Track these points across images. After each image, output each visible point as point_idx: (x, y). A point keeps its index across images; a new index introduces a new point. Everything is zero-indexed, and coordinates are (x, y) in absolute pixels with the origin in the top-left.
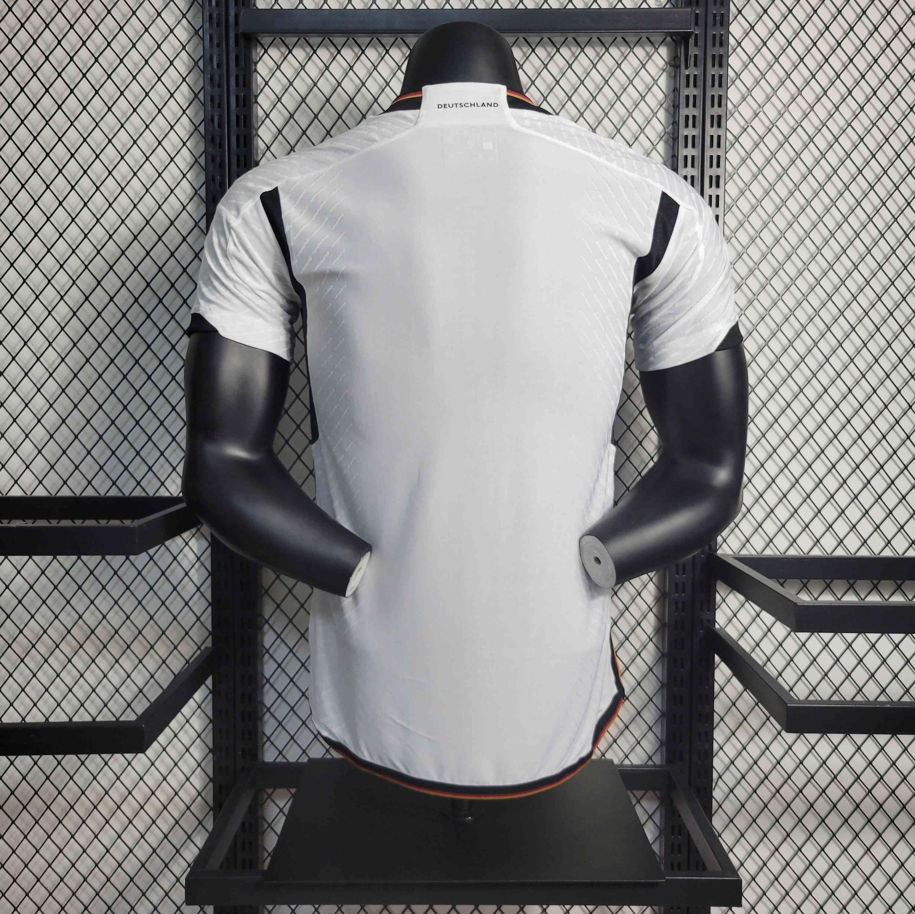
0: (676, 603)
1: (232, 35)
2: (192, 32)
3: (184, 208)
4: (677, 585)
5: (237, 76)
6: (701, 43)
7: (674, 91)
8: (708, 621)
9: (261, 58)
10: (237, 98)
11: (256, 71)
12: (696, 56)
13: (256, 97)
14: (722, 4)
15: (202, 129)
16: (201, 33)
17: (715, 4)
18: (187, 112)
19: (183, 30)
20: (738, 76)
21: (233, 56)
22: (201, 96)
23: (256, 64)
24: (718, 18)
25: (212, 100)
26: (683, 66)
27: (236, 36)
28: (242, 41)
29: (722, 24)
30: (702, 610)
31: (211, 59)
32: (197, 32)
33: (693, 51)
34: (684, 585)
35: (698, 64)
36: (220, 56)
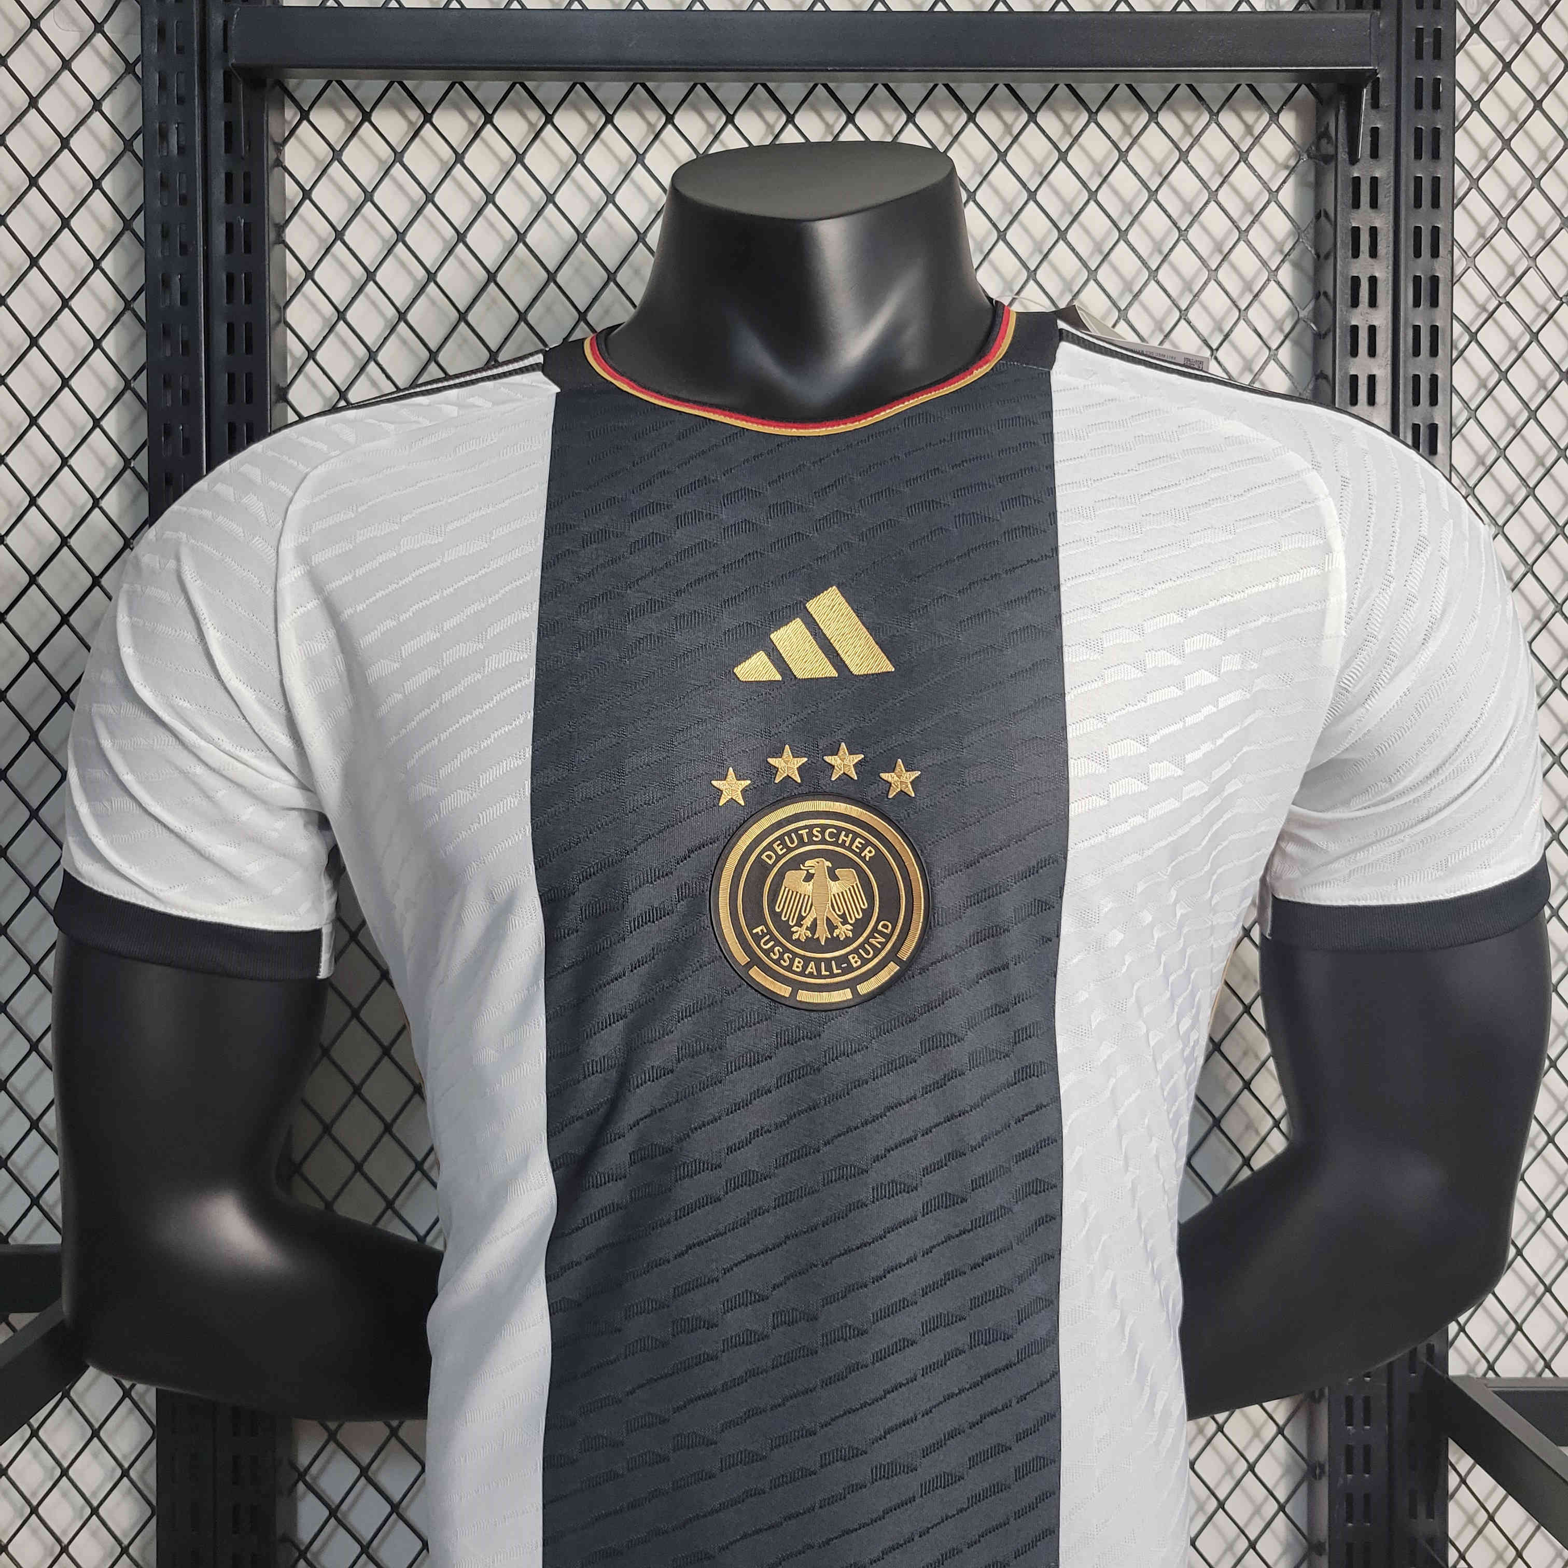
0: (1349, 1499)
1: (217, 78)
2: (121, 67)
3: (96, 503)
4: (1349, 1451)
5: (229, 177)
6: (1386, 100)
7: (1318, 217)
8: (1431, 1541)
9: (292, 132)
10: (230, 229)
11: (279, 163)
12: (1375, 132)
13: (281, 228)
14: (1437, 6)
15: (140, 306)
16: (138, 69)
17: (1420, 6)
18: (105, 264)
19: (97, 62)
20: (1475, 183)
21: (218, 127)
22: (139, 225)
23: (280, 146)
24: (1428, 40)
25: (165, 235)
26: (1343, 155)
27: (227, 75)
28: (240, 88)
29: (1437, 55)
30: (1413, 1514)
31: (164, 135)
32: (130, 68)
33: (1368, 119)
34: (1367, 1450)
35: (1382, 151)
36: (185, 128)
